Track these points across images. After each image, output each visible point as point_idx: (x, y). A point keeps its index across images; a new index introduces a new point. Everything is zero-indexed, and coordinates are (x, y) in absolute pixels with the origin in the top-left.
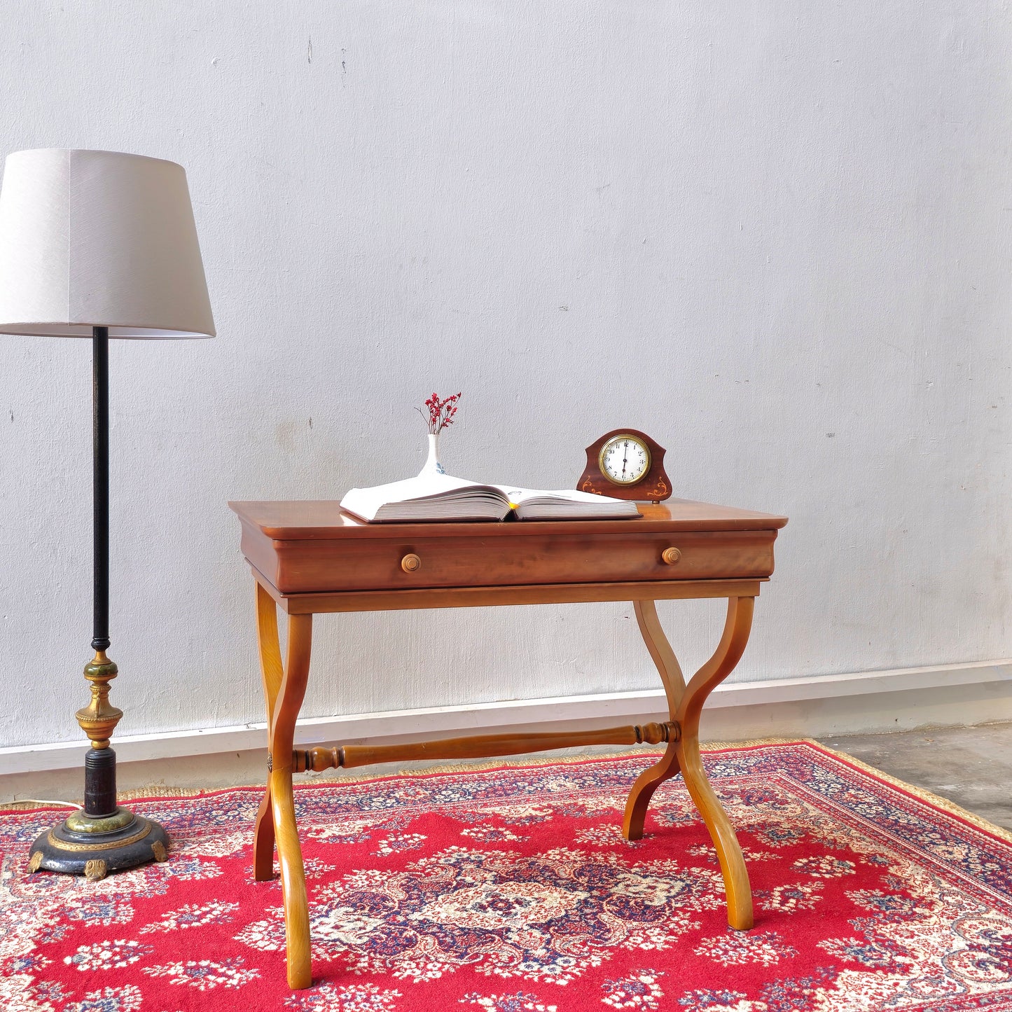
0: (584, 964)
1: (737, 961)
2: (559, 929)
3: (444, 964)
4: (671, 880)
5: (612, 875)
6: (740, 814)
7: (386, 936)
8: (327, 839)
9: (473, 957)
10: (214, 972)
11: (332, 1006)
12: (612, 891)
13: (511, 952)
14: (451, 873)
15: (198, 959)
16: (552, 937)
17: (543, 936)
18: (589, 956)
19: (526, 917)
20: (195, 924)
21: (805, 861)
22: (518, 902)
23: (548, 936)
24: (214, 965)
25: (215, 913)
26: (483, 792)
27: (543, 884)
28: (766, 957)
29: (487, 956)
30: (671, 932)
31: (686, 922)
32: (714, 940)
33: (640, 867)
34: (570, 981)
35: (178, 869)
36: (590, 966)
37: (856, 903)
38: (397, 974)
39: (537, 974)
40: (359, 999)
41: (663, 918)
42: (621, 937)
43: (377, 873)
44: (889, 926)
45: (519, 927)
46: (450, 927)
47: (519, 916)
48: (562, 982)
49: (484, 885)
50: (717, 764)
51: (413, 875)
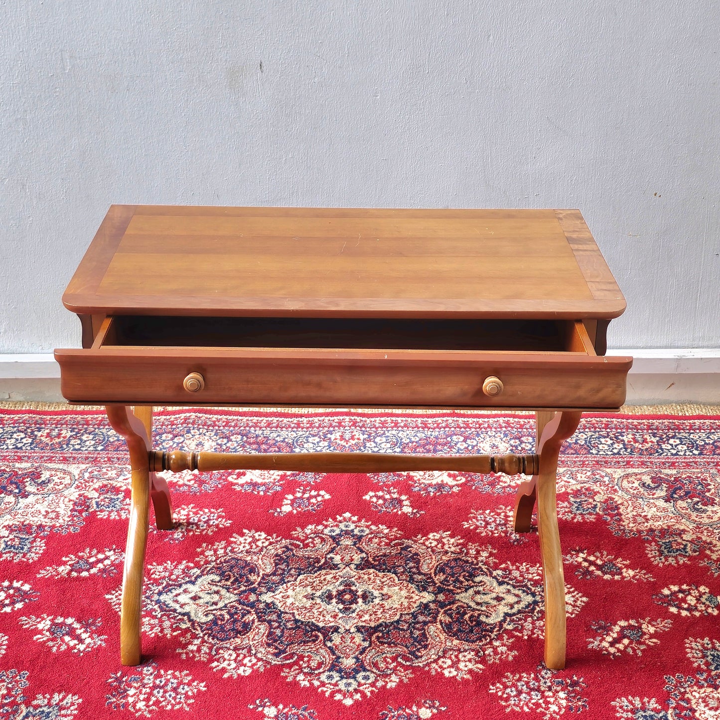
0: (380, 684)
1: (522, 708)
2: (383, 637)
3: (259, 660)
4: (524, 591)
5: (472, 576)
6: (651, 512)
7: (229, 617)
8: (242, 486)
9: (286, 658)
10: (72, 633)
11: (144, 690)
12: (458, 597)
13: (324, 657)
14: (327, 548)
15: (66, 617)
16: (370, 645)
17: (362, 643)
18: (390, 674)
19: (360, 617)
20: (85, 574)
21: (675, 588)
22: (365, 597)
23: (366, 644)
24: (76, 625)
25: (107, 562)
26: (414, 444)
27: (398, 577)
28: (554, 708)
29: (301, 658)
30: (483, 660)
31: (504, 649)
32: (518, 676)
33: (504, 569)
34: (356, 701)
35: (103, 503)
36: (384, 687)
37: (689, 655)
38: (215, 664)
39: (332, 687)
40: (169, 688)
41: (486, 640)
42: (433, 656)
43: (263, 535)
44: (702, 690)
45: (347, 628)
46: (287, 616)
47: (354, 615)
48: (348, 702)
49: (348, 569)
50: (673, 437)
51: (292, 544)
